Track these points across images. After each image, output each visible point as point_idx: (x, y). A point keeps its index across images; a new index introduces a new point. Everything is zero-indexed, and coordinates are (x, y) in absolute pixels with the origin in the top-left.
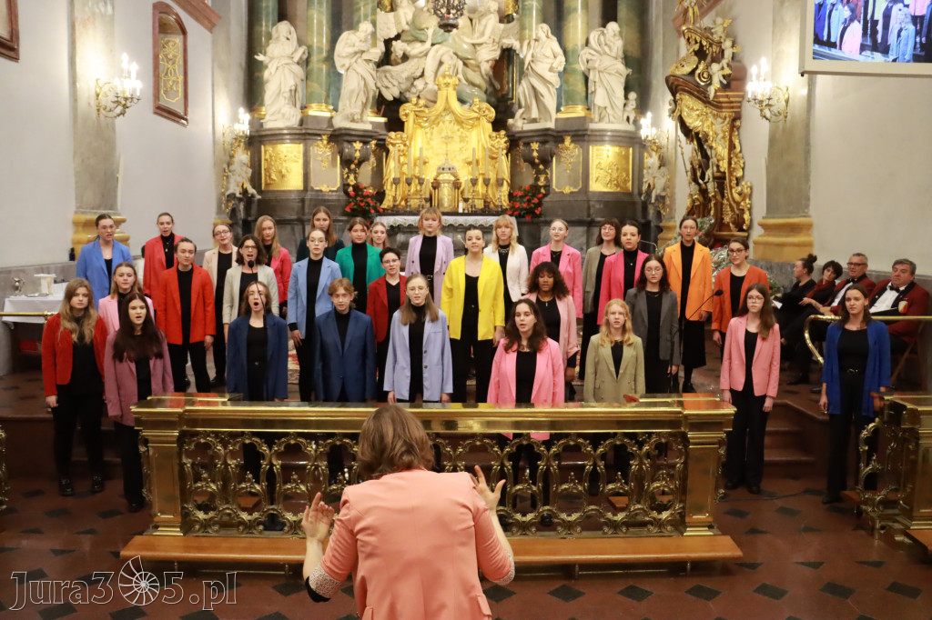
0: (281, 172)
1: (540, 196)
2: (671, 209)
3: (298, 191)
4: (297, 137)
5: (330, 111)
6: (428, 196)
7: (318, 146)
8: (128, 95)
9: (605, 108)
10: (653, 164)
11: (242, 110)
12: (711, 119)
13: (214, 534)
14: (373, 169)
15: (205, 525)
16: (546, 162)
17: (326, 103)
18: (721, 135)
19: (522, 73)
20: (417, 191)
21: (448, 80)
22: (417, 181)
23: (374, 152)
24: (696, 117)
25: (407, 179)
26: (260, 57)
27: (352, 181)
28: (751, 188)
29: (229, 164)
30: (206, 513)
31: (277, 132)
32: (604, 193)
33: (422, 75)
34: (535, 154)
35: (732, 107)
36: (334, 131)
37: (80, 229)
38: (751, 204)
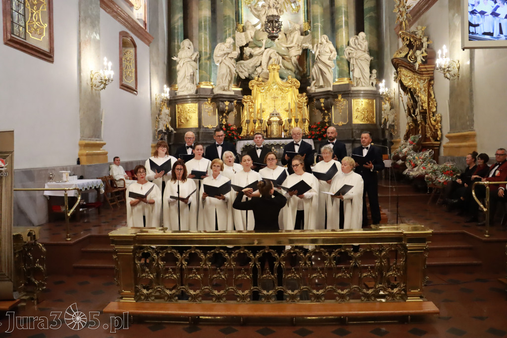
0: (186, 118)
1: (326, 127)
2: (398, 132)
3: (196, 128)
4: (194, 99)
5: (212, 85)
6: (265, 129)
7: (206, 104)
8: (107, 78)
9: (360, 78)
10: (387, 108)
11: (165, 86)
12: (417, 81)
13: (152, 302)
14: (235, 116)
15: (147, 297)
16: (329, 109)
17: (209, 81)
18: (423, 89)
19: (314, 62)
20: (259, 127)
21: (274, 67)
22: (259, 121)
23: (236, 106)
24: (409, 80)
25: (253, 121)
26: (175, 58)
27: (224, 122)
28: (441, 117)
29: (159, 115)
30: (148, 290)
31: (184, 97)
32: (361, 124)
33: (261, 65)
34: (322, 105)
35: (429, 74)
36: (214, 96)
37: (83, 148)
38: (441, 126)
